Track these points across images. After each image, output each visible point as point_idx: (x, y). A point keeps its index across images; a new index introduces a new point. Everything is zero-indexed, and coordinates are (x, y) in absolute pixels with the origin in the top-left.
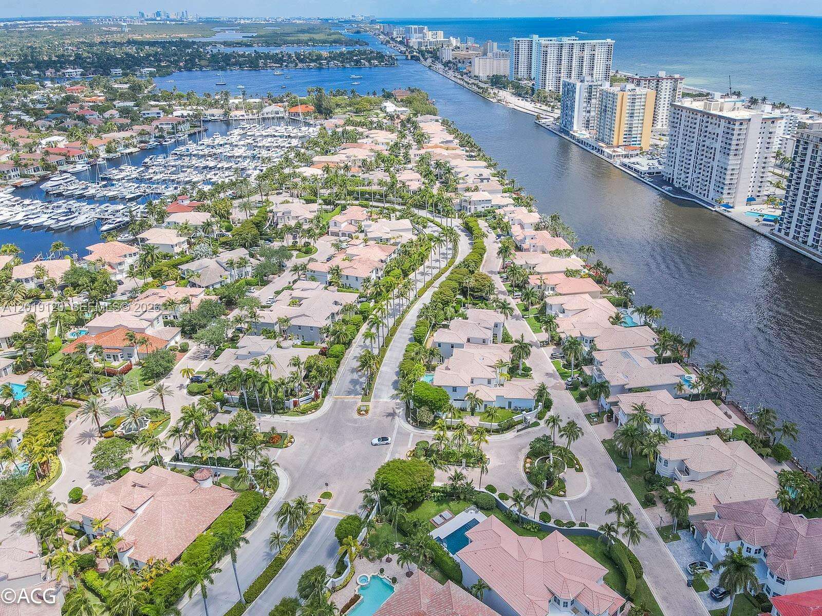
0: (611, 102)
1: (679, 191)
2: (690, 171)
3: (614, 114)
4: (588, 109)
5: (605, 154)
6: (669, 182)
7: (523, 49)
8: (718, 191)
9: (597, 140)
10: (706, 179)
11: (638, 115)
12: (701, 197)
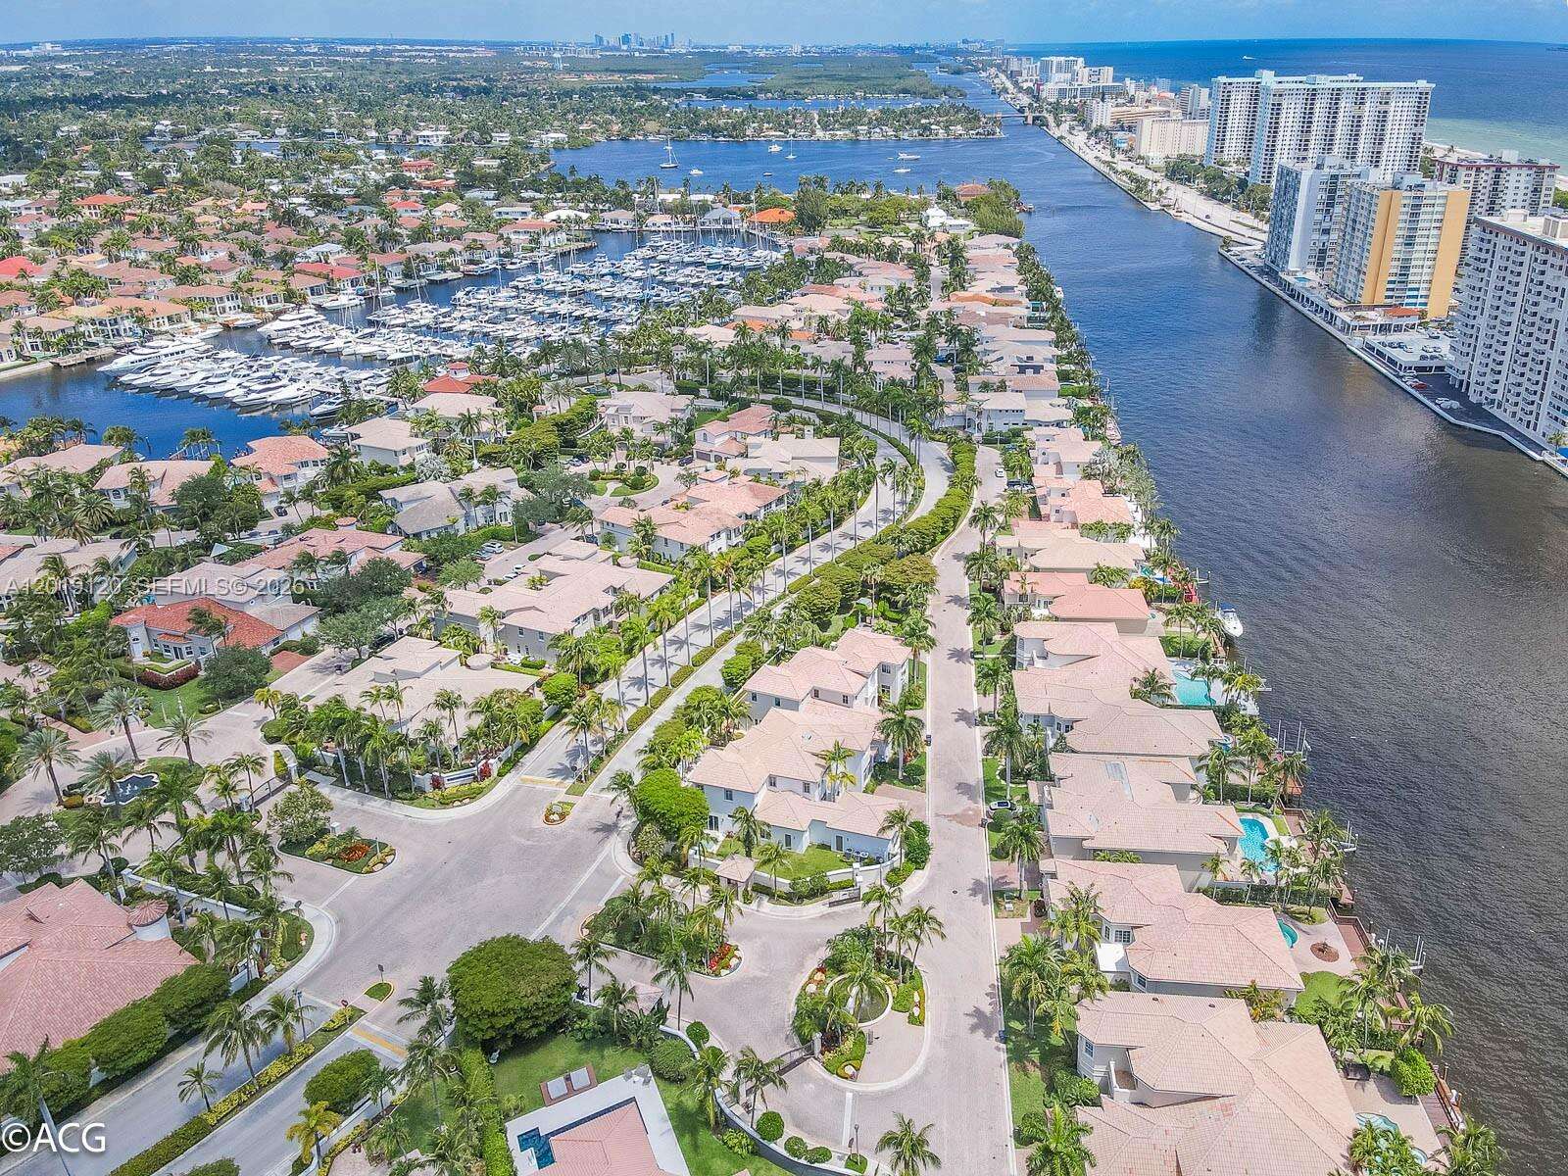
0: (1365, 213)
1: (1477, 412)
2: (1504, 368)
3: (1368, 239)
4: (1325, 225)
5: (1338, 322)
6: (1458, 391)
7: (1239, 102)
8: (1556, 419)
9: (1332, 292)
10: (1534, 388)
11: (1425, 240)
12: (1522, 429)
